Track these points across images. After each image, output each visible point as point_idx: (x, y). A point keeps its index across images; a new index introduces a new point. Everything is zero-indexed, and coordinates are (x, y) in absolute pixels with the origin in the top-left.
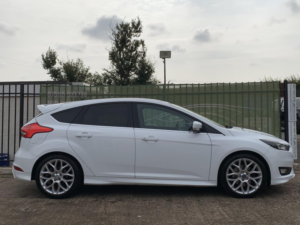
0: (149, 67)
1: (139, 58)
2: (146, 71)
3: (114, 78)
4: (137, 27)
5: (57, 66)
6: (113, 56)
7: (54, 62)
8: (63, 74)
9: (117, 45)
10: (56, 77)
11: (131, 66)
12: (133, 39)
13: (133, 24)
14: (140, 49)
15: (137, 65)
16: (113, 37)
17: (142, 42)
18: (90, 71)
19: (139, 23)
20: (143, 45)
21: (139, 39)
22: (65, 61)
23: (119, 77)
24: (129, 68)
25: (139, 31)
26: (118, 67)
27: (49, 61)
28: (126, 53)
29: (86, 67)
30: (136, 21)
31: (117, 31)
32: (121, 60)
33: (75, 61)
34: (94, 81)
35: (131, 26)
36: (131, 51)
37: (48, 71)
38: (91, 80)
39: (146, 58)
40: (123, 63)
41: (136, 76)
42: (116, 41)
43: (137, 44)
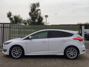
0: (42, 18)
1: (39, 15)
2: (41, 19)
3: (30, 21)
4: (38, 5)
5: (12, 17)
6: (30, 14)
7: (11, 16)
8: (14, 19)
9: (31, 10)
10: (11, 20)
11: (36, 17)
12: (37, 8)
13: (37, 4)
14: (39, 12)
15: (38, 17)
16: (30, 8)
17: (40, 10)
18: (22, 19)
19: (39, 4)
20: (40, 11)
21: (39, 9)
22: (15, 15)
23: (32, 21)
24: (35, 18)
25: (39, 6)
26: (32, 17)
27: (9, 15)
28: (35, 13)
29: (21, 17)
30: (38, 3)
31: (32, 6)
32: (33, 15)
33: (18, 15)
34: (24, 22)
35: (36, 4)
36: (36, 12)
37: (9, 18)
38: (23, 22)
39: (41, 15)
40: (33, 16)
41: (37, 21)
42: (31, 9)
43: (38, 10)
